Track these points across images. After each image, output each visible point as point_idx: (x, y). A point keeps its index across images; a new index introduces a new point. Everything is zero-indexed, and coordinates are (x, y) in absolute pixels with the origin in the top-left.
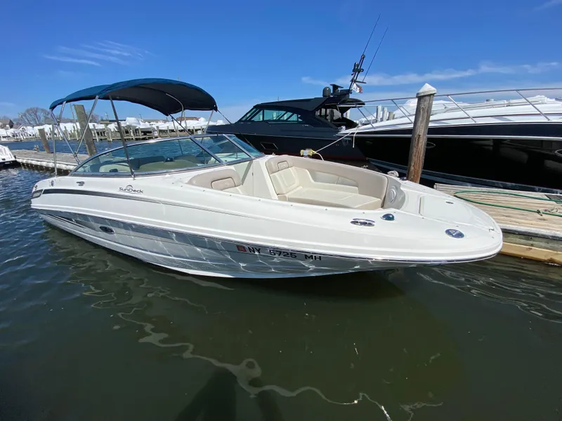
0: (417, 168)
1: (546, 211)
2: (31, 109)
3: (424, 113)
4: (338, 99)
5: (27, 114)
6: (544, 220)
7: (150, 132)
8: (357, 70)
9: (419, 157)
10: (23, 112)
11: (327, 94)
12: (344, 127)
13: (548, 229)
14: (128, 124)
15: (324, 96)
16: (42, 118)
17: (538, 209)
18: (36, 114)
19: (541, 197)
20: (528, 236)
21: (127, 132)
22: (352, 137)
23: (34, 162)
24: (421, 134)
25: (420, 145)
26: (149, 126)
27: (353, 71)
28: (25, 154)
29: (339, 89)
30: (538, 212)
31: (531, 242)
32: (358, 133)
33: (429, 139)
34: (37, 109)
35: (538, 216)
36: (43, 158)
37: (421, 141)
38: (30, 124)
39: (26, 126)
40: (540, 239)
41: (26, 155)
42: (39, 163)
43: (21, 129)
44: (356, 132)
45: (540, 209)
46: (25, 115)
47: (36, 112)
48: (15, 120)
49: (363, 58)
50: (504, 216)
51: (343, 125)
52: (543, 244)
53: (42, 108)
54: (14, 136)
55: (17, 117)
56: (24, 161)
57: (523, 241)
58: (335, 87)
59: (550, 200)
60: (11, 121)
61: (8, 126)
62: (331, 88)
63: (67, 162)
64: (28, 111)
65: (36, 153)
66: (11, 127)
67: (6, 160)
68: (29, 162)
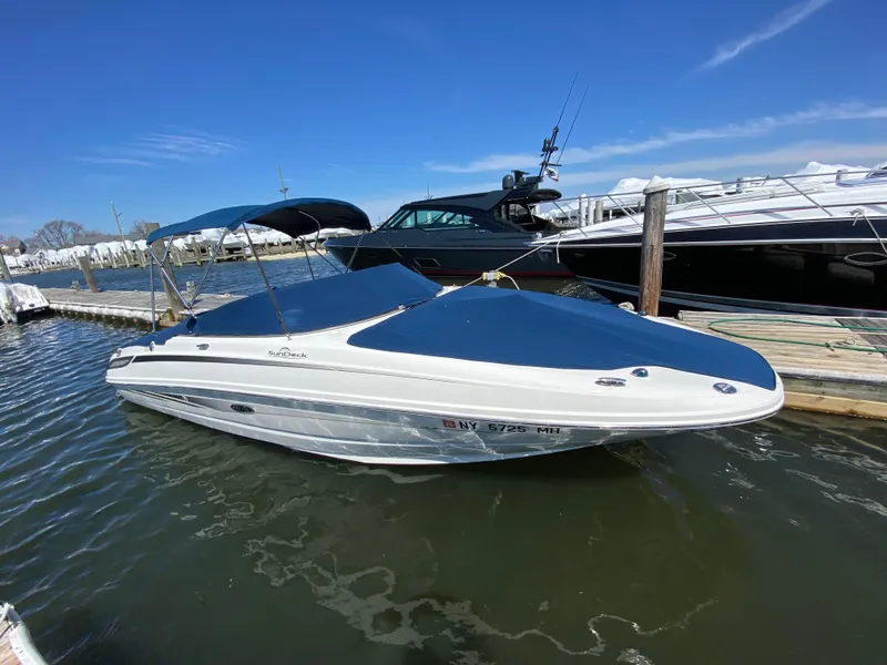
0: (653, 291)
1: (838, 343)
2: (53, 223)
3: (656, 215)
4: (524, 191)
5: (47, 232)
6: (836, 356)
7: (239, 249)
8: (549, 149)
9: (654, 276)
10: (41, 227)
11: (509, 185)
12: (540, 235)
13: (844, 370)
14: (204, 238)
15: (505, 188)
16: (70, 236)
17: (826, 341)
18: (60, 231)
19: (829, 323)
20: (817, 381)
21: (203, 251)
22: (555, 249)
23: (77, 308)
24: (655, 244)
25: (654, 258)
26: (236, 240)
27: (543, 150)
28: (60, 295)
29: (525, 176)
30: (828, 346)
31: (822, 389)
32: (562, 243)
33: (665, 248)
34: (62, 222)
35: (828, 351)
36: (89, 302)
37: (655, 253)
38: (52, 247)
39: (47, 249)
40: (833, 385)
41: (60, 298)
42: (85, 310)
43: (38, 254)
44: (560, 240)
45: (830, 342)
46: (43, 232)
47: (61, 226)
48: (27, 240)
49: (556, 131)
50: (780, 354)
51: (538, 230)
52: (837, 391)
53: (68, 220)
54: (28, 266)
55: (31, 235)
56: (62, 307)
57: (810, 388)
58: (518, 174)
59: (843, 326)
60: (22, 243)
61: (17, 250)
62: (513, 175)
63: (129, 305)
64: (47, 226)
65: (75, 293)
66: (23, 251)
67: (36, 306)
68: (70, 307)
